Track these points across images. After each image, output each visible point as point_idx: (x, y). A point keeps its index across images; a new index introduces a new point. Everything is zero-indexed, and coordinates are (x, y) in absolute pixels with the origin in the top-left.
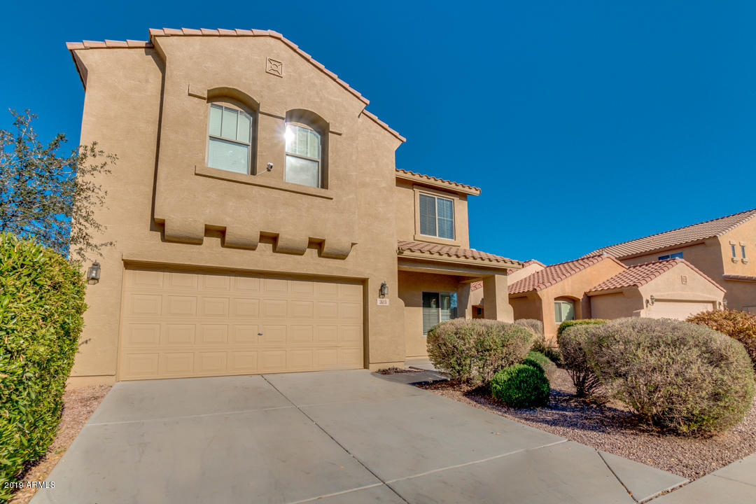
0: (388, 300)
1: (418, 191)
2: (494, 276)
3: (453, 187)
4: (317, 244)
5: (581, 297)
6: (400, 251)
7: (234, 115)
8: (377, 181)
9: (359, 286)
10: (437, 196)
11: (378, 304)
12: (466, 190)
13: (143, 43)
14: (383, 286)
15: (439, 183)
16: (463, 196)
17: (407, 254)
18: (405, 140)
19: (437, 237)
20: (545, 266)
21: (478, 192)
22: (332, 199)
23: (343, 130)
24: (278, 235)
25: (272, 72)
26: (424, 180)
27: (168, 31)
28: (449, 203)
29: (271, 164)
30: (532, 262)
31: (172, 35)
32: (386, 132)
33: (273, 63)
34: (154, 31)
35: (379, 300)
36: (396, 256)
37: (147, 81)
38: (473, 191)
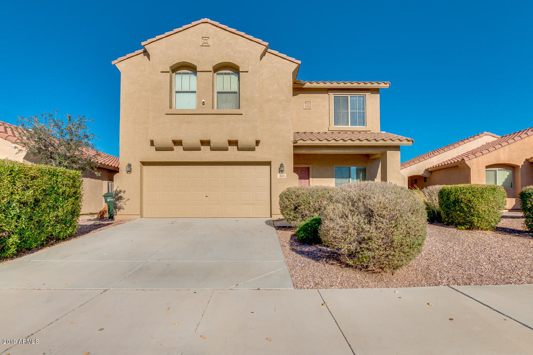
0: (285, 175)
1: (332, 95)
2: (386, 153)
3: (362, 85)
4: (233, 143)
5: (520, 163)
6: (295, 142)
7: (187, 76)
8: (278, 96)
9: (267, 166)
10: (349, 95)
11: (278, 177)
12: (375, 85)
13: (142, 51)
14: (282, 165)
15: (349, 85)
16: (375, 91)
17: (300, 143)
18: (300, 62)
19: (349, 126)
20: (500, 137)
21: (388, 85)
22: (242, 114)
23: (249, 69)
24: (210, 140)
25: (204, 45)
26: (335, 85)
27: (149, 41)
28: (362, 98)
29: (203, 101)
30: (484, 134)
31: (152, 42)
32: (285, 60)
33: (204, 39)
34: (143, 44)
35: (279, 175)
36: (292, 145)
37: (145, 70)
38: (382, 85)
